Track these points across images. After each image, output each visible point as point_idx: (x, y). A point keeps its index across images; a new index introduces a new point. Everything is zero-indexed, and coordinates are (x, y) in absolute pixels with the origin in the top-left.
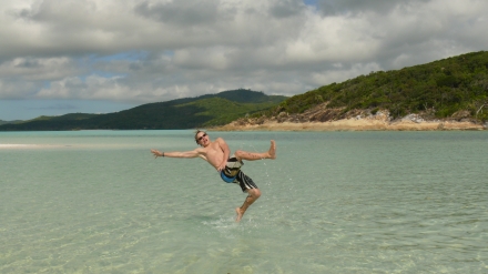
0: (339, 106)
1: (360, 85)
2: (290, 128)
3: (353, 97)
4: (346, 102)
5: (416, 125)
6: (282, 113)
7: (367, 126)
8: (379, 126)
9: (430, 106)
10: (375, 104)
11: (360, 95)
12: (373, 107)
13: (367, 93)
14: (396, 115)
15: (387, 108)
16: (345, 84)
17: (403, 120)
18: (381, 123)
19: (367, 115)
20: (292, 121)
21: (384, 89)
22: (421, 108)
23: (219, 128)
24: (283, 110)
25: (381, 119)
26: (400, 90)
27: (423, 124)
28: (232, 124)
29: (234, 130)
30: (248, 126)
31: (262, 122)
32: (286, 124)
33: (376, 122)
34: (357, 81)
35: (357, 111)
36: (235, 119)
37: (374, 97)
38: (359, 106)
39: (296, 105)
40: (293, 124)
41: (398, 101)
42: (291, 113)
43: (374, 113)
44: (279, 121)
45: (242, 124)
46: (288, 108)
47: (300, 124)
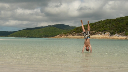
0: (93, 31)
1: (100, 24)
2: (76, 38)
3: (98, 28)
4: (95, 29)
5: (118, 38)
6: (74, 33)
7: (102, 38)
8: (106, 38)
9: (123, 31)
10: (105, 30)
11: (100, 27)
12: (104, 31)
13: (102, 27)
14: (112, 34)
15: (109, 32)
16: (96, 23)
17: (114, 36)
18: (106, 36)
19: (102, 34)
20: (77, 35)
21: (108, 25)
22: (120, 32)
23: (53, 37)
24: (74, 31)
25: (107, 35)
26: (114, 26)
27: (121, 37)
28: (57, 36)
29: (58, 38)
30: (63, 37)
31: (67, 36)
32: (75, 36)
33: (105, 36)
34: (99, 22)
35: (99, 32)
36: (58, 34)
37: (105, 28)
38: (100, 31)
39: (79, 30)
40: (78, 36)
41: (113, 29)
42: (77, 33)
43: (104, 33)
44: (73, 35)
45: (60, 36)
46: (76, 31)
47: (80, 37)
